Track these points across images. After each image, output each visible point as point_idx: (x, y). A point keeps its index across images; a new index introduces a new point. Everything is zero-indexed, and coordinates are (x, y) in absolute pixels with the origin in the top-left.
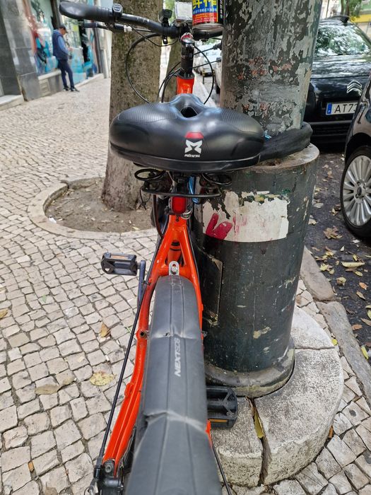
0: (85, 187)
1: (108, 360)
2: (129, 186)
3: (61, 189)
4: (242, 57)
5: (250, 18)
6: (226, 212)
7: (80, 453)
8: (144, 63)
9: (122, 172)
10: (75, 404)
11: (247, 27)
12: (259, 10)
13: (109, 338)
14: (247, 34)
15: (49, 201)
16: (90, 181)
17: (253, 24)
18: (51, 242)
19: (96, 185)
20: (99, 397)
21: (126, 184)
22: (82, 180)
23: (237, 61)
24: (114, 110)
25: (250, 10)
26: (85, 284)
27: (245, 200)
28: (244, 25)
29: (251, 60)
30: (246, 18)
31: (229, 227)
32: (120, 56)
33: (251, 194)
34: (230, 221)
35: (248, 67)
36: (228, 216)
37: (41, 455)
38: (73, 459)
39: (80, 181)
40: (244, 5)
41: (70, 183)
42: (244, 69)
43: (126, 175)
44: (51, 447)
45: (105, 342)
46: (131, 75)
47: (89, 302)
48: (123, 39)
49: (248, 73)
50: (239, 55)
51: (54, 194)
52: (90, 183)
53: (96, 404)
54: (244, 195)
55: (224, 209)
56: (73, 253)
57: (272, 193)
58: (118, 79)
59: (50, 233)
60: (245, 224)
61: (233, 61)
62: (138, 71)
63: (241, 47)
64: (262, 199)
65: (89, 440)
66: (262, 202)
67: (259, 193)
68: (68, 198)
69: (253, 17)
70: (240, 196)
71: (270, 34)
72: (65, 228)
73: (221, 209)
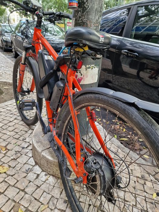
1: (13, 158)
4: (85, 20)
5: (88, 7)
6: (81, 73)
7: (23, 196)
10: (8, 180)
11: (87, 10)
12: (91, 5)
13: (7, 150)
14: (87, 12)
17: (89, 9)
20: (18, 173)
23: (83, 21)
25: (89, 5)
27: (88, 68)
28: (86, 9)
29: (88, 21)
30: (87, 7)
31: (82, 79)
33: (90, 66)
34: (82, 76)
35: (87, 23)
36: (81, 75)
37: (3, 205)
38: (21, 199)
40: (86, 3)
42: (86, 24)
44: (7, 200)
45: (6, 152)
49: (87, 25)
50: (84, 19)
53: (19, 175)
54: (87, 66)
55: (80, 72)
57: (95, 66)
60: (87, 77)
61: (81, 20)
63: (85, 16)
64: (92, 68)
65: (24, 189)
66: (92, 69)
67: (92, 65)
69: (89, 7)
70: (86, 67)
71: (94, 14)
73: (79, 73)
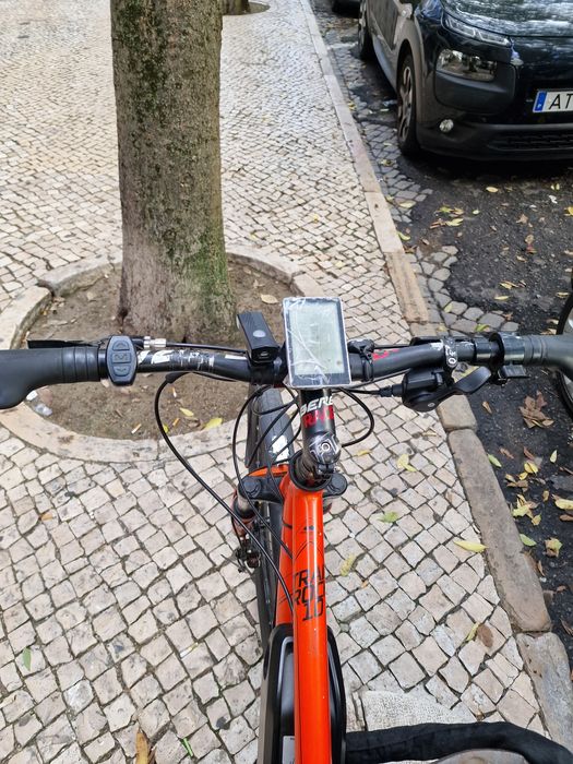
0: (86, 288)
2: (169, 319)
3: (39, 304)
8: (185, 82)
9: (154, 292)
15: (18, 338)
16: (93, 274)
18: (30, 473)
19: (106, 281)
21: (162, 316)
22: (78, 275)
24: (129, 172)
26: (100, 609)
32: (133, 64)
39: (74, 278)
41: (55, 287)
43: (162, 299)
46: (159, 108)
47: (111, 664)
48: (136, 27)
51: (27, 318)
52: (92, 278)
56: (74, 508)
58: (131, 112)
59: (27, 444)
62: (174, 100)
68: (55, 322)
72: (54, 426)
